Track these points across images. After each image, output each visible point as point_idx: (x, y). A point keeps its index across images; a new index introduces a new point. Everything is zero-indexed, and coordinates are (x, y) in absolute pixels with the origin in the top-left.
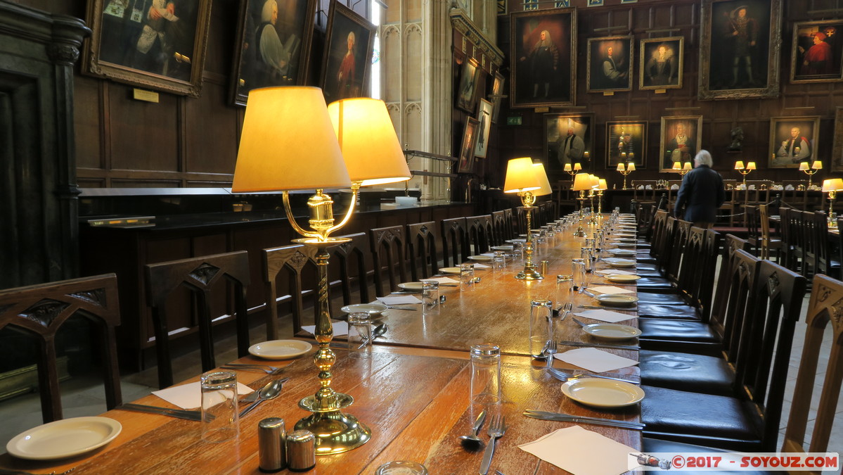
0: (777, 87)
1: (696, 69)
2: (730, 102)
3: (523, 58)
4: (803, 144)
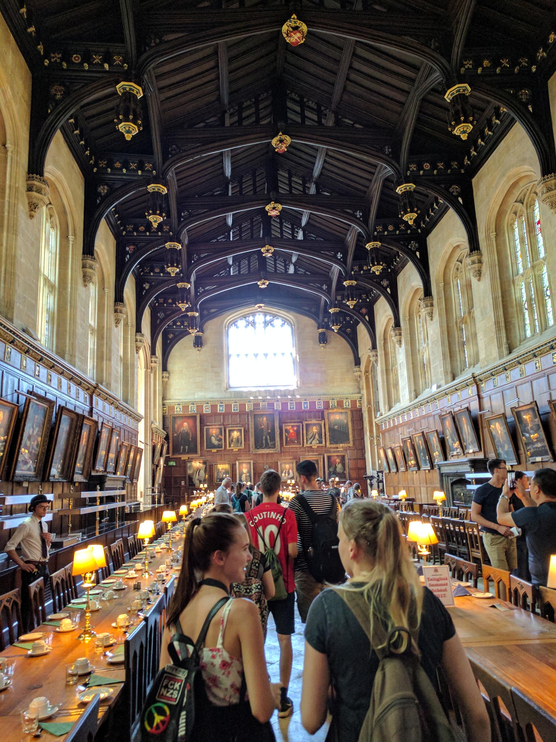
0: (279, 449)
1: (249, 440)
2: (263, 454)
3: (175, 435)
4: (291, 471)
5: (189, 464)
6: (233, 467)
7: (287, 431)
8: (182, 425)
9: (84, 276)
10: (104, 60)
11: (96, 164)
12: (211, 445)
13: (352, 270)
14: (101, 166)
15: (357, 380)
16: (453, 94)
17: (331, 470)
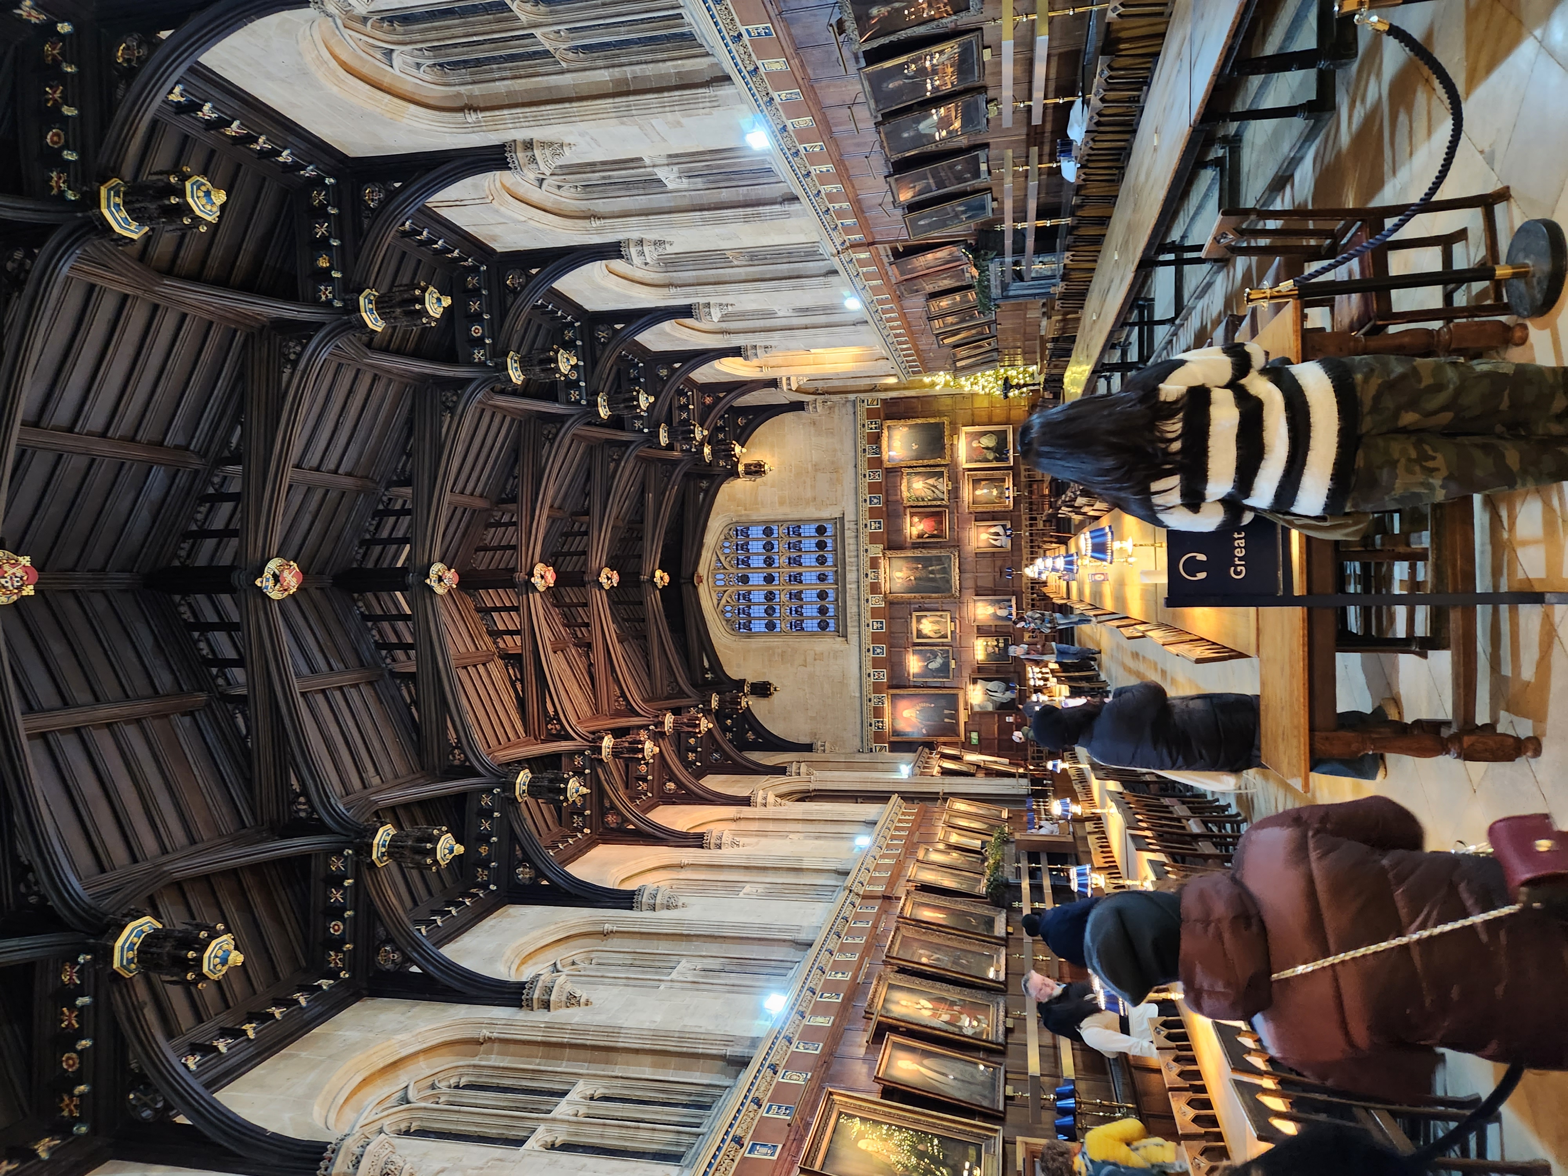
3: (925, 731)
4: (993, 530)
5: (977, 709)
6: (982, 631)
7: (920, 536)
8: (907, 719)
9: (668, 908)
10: (339, 885)
11: (484, 886)
12: (944, 669)
13: (641, 431)
14: (485, 878)
15: (830, 408)
16: (375, 319)
17: (991, 456)
